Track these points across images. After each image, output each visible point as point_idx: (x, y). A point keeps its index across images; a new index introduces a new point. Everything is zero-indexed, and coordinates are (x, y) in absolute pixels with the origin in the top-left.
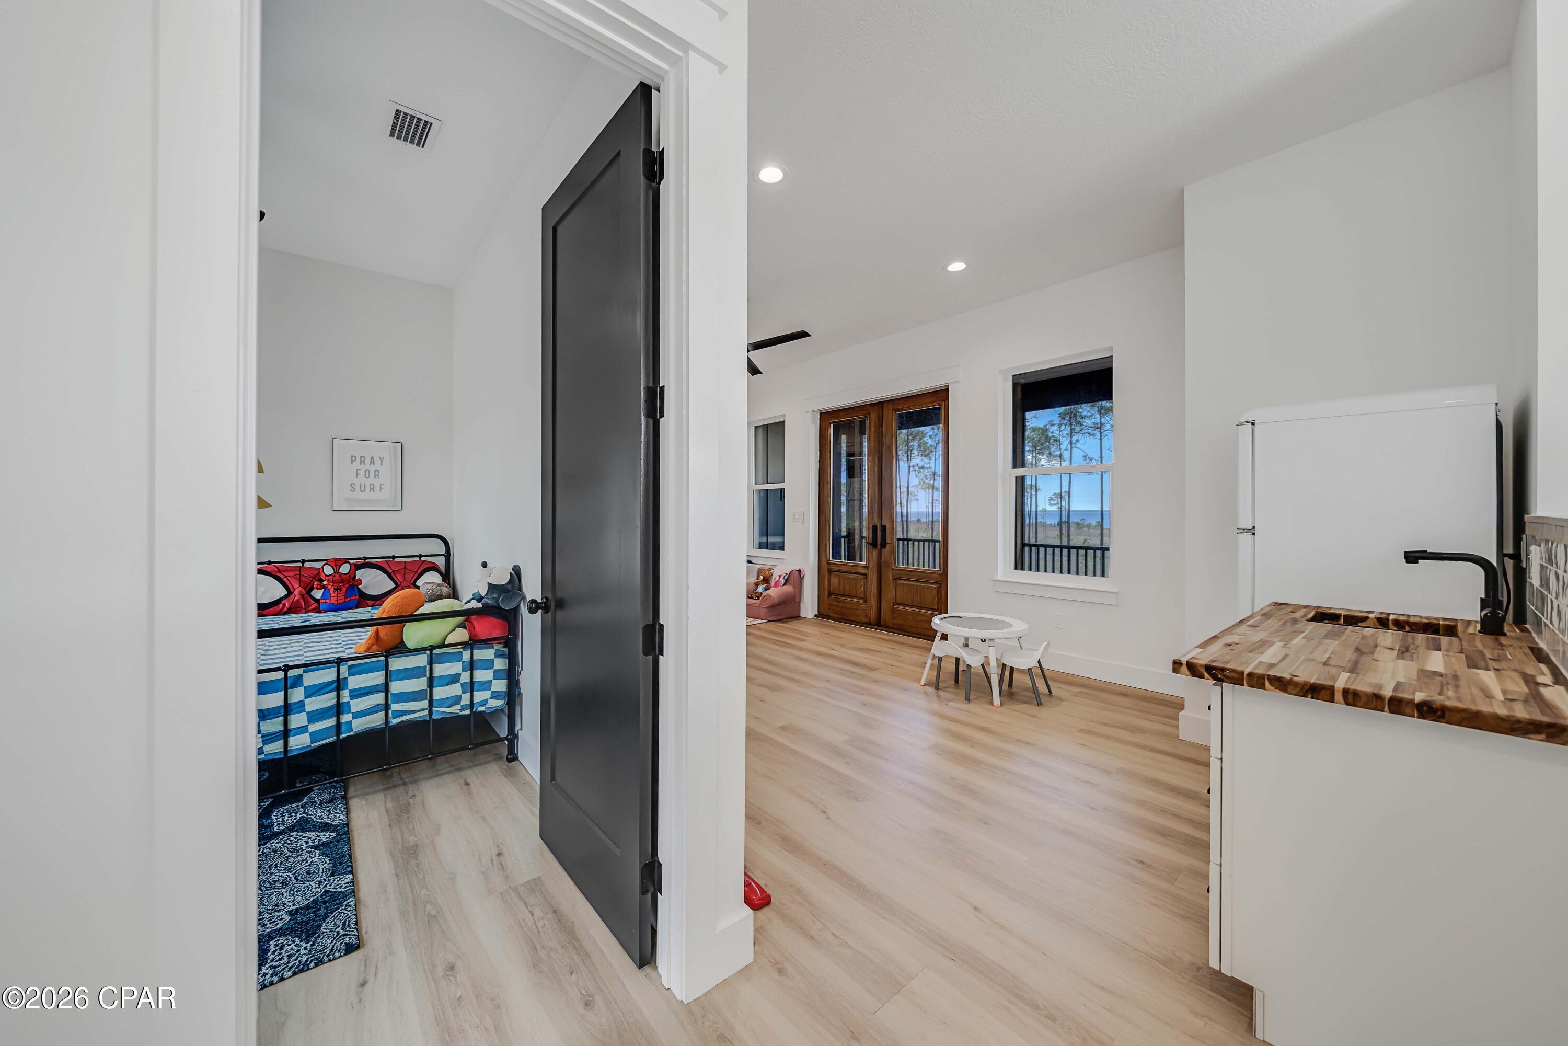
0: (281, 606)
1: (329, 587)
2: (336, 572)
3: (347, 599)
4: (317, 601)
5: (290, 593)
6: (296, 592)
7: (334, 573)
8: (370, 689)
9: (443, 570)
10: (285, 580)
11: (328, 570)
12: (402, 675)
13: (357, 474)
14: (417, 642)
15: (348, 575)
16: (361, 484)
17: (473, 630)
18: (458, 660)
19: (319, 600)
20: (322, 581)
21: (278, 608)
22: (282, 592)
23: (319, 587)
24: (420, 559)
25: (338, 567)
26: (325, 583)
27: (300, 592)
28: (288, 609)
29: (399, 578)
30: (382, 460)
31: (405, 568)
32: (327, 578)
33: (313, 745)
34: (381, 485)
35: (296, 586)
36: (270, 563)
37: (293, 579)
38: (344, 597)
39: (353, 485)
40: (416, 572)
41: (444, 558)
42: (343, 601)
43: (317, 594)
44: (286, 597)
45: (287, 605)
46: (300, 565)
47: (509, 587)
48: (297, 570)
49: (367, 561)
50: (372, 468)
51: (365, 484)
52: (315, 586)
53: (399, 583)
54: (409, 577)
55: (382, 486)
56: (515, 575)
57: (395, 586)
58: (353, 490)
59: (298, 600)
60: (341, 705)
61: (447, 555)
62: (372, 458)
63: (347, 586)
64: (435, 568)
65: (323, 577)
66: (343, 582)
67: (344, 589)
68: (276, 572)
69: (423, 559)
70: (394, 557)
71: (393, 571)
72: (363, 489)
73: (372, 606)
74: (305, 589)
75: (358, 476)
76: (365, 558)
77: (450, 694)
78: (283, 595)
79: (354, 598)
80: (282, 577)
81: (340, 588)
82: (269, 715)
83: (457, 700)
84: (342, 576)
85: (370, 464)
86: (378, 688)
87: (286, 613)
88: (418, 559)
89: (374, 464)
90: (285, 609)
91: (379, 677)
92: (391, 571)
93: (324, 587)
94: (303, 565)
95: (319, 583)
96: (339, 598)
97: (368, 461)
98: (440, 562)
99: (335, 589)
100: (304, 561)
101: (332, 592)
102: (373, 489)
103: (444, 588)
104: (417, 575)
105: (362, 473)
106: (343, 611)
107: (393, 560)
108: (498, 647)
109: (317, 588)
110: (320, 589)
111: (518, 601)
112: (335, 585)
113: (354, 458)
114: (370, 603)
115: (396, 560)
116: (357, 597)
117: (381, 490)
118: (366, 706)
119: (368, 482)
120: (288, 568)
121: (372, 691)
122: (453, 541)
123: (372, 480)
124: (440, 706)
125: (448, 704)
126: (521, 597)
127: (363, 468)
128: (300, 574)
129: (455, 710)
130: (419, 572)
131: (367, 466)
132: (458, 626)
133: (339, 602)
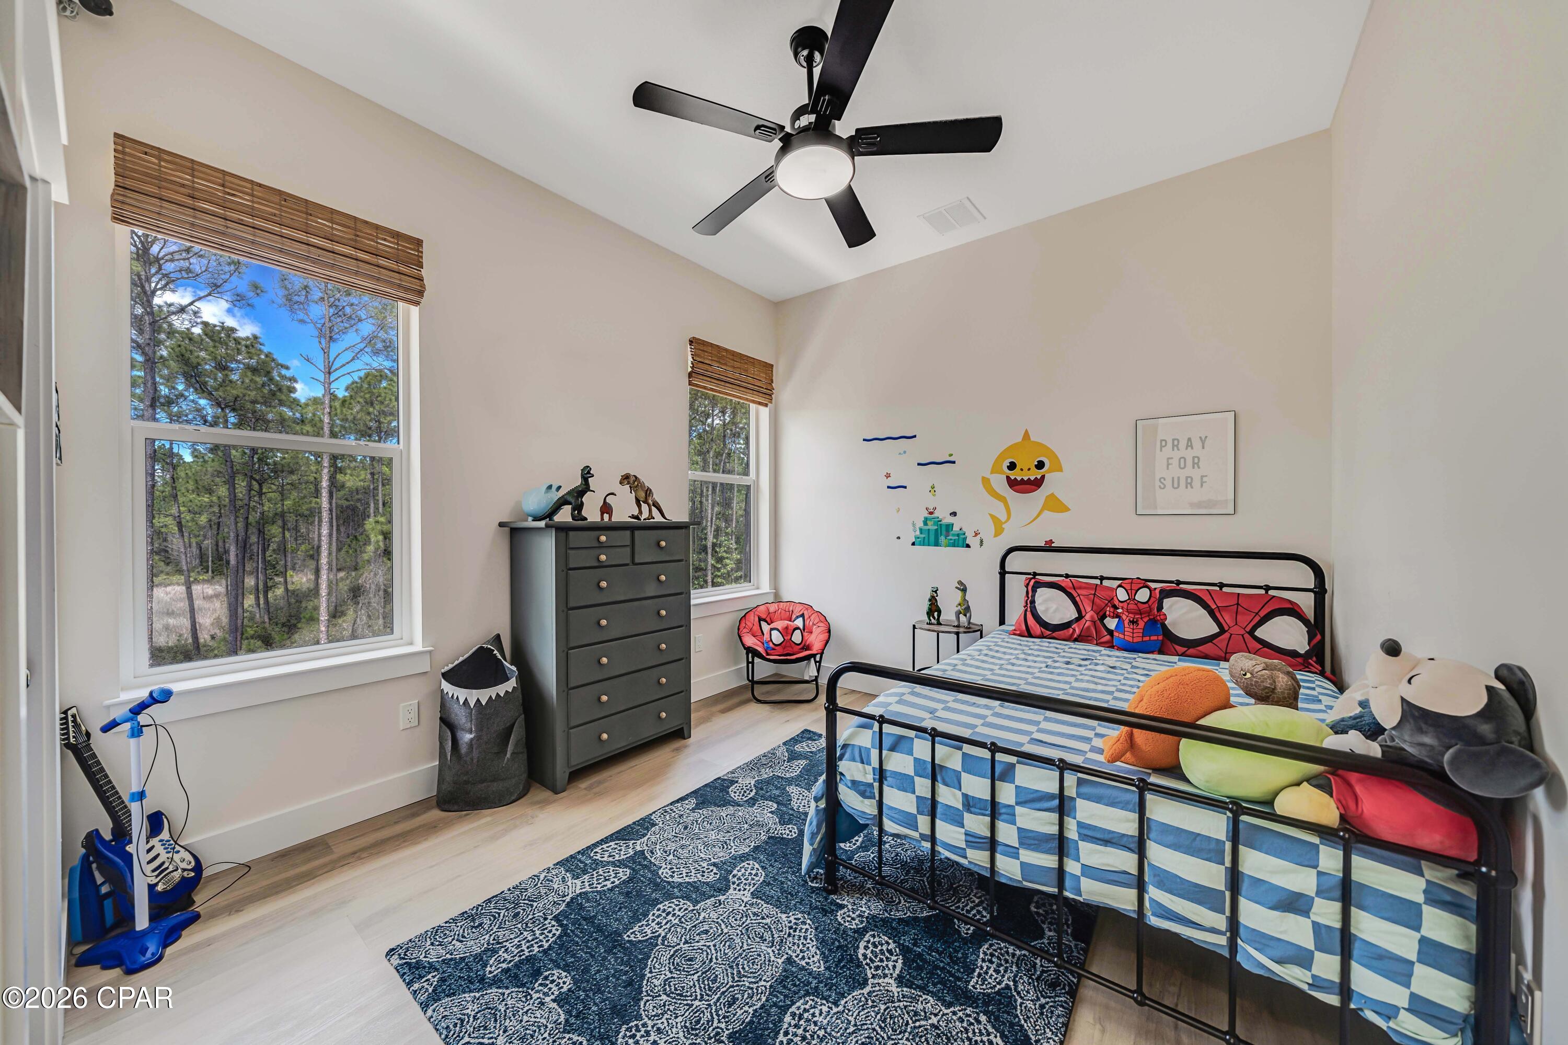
0: (1071, 630)
1: (1124, 617)
2: (1132, 598)
3: (1145, 639)
4: (1110, 632)
5: (1080, 617)
6: (1088, 617)
7: (1129, 599)
8: (1111, 836)
9: (1310, 614)
10: (1078, 599)
11: (1122, 595)
12: (1171, 839)
13: (1168, 465)
14: (1207, 782)
15: (1147, 605)
16: (1173, 478)
17: (1352, 805)
18: (1306, 863)
19: (1113, 631)
20: (1115, 607)
21: (1068, 632)
22: (1072, 614)
23: (1112, 614)
24: (1267, 592)
25: (1134, 592)
26: (1120, 611)
27: (1092, 617)
28: (1079, 636)
29: (1227, 619)
30: (1203, 441)
31: (1238, 604)
32: (1121, 604)
33: (1025, 883)
34: (1202, 477)
35: (1088, 609)
36: (1067, 576)
37: (1086, 600)
38: (1141, 635)
39: (1162, 480)
40: (1257, 614)
41: (1312, 595)
42: (1140, 639)
43: (1111, 623)
44: (1077, 620)
45: (1077, 631)
46: (1098, 582)
47: (1485, 729)
48: (1092, 589)
49: (1181, 586)
50: (1189, 454)
51: (1179, 478)
52: (1108, 613)
53: (1226, 628)
54: (1244, 620)
55: (1205, 479)
56: (1506, 695)
57: (1218, 630)
58: (1162, 486)
59: (1088, 628)
60: (1065, 840)
61: (1320, 591)
62: (1189, 439)
63: (1146, 620)
64: (1293, 611)
65: (1117, 603)
66: (1141, 614)
67: (1141, 624)
68: (1071, 588)
69: (1271, 592)
70: (1222, 585)
71: (1218, 607)
72: (1176, 485)
73: (1183, 655)
74: (1097, 614)
75: (1170, 466)
76: (1179, 583)
77: (1281, 932)
78: (1074, 617)
79: (1155, 638)
80: (1075, 594)
81: (1137, 621)
82: (974, 806)
83: (1303, 959)
84: (1139, 604)
85: (1187, 449)
86: (1124, 841)
87: (1076, 640)
88: (1263, 592)
89: (1192, 448)
90: (1075, 636)
91: (1128, 821)
92: (1213, 607)
93: (1118, 616)
94: (1101, 583)
95: (1112, 610)
96: (1135, 635)
97: (1183, 444)
98: (1306, 602)
99: (1130, 621)
100: (1102, 578)
101: (1126, 625)
102: (1191, 484)
103: (1281, 675)
104: (1257, 619)
105: (1175, 462)
106: (1140, 654)
107: (1221, 589)
108: (1439, 874)
109: (1109, 616)
110: (1113, 617)
111: (1523, 782)
112: (1130, 615)
113: (1164, 443)
114: (1181, 649)
115: (1225, 589)
116: (1161, 638)
117: (1202, 486)
118: (1104, 865)
119: (1183, 474)
120: (1084, 585)
121: (1114, 841)
122: (1331, 567)
123: (1189, 471)
124: (1257, 946)
125: (1278, 953)
126: (1536, 775)
127: (1177, 455)
128: (1095, 594)
129: (1294, 975)
130: (1262, 614)
131: (1183, 452)
132: (1308, 780)
133: (1136, 640)
